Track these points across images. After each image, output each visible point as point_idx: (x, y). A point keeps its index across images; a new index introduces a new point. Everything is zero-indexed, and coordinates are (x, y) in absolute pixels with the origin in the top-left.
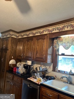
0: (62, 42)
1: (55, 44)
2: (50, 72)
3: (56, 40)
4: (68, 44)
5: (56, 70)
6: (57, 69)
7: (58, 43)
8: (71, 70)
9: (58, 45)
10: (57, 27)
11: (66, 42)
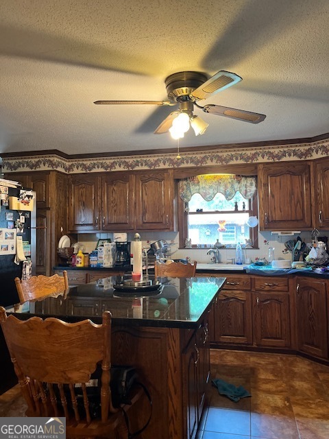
0: (197, 187)
1: (183, 190)
2: (173, 253)
3: (185, 182)
4: (211, 191)
5: (188, 245)
6: (190, 243)
7: (188, 188)
8: (218, 240)
9: (190, 191)
10: (190, 156)
11: (208, 187)
